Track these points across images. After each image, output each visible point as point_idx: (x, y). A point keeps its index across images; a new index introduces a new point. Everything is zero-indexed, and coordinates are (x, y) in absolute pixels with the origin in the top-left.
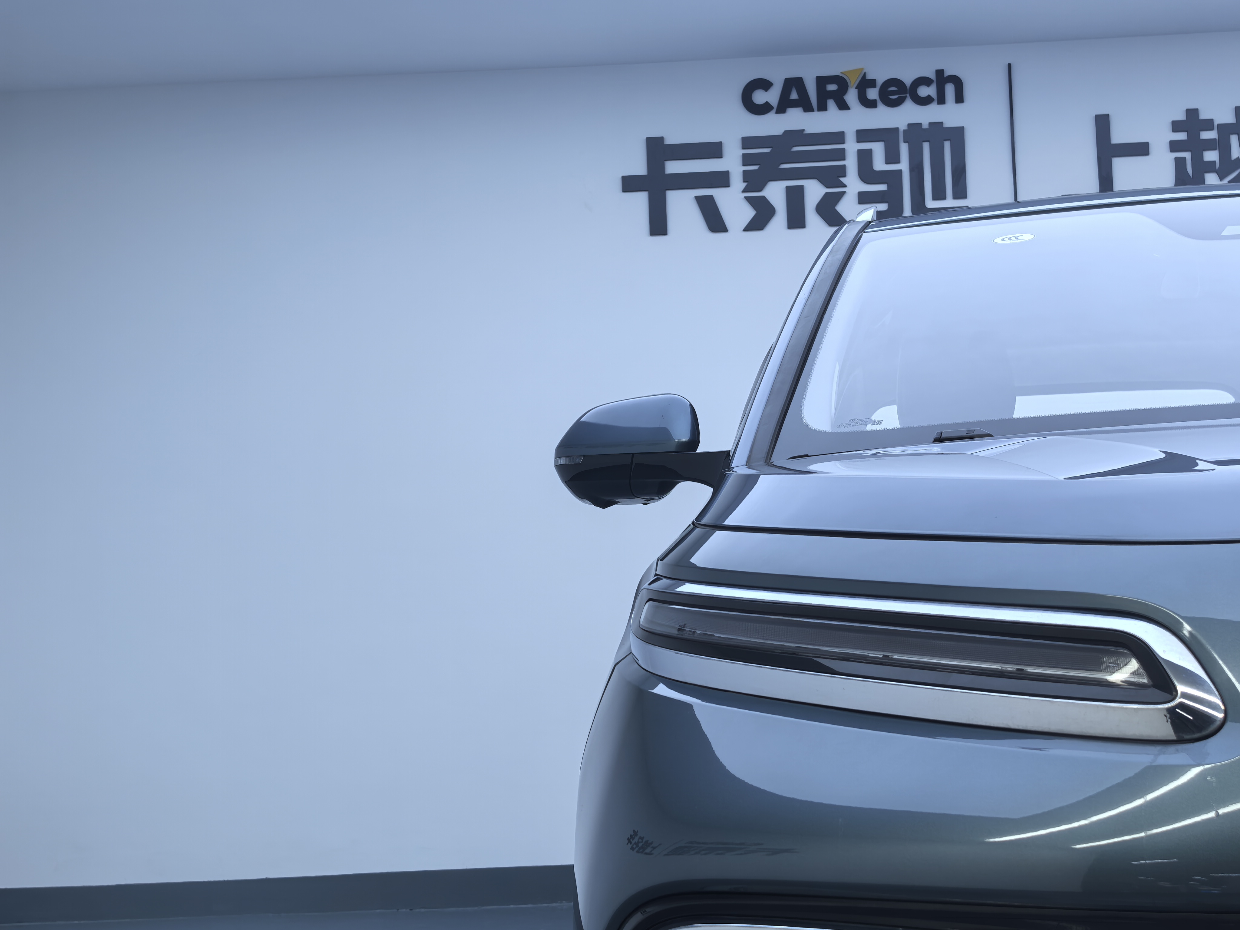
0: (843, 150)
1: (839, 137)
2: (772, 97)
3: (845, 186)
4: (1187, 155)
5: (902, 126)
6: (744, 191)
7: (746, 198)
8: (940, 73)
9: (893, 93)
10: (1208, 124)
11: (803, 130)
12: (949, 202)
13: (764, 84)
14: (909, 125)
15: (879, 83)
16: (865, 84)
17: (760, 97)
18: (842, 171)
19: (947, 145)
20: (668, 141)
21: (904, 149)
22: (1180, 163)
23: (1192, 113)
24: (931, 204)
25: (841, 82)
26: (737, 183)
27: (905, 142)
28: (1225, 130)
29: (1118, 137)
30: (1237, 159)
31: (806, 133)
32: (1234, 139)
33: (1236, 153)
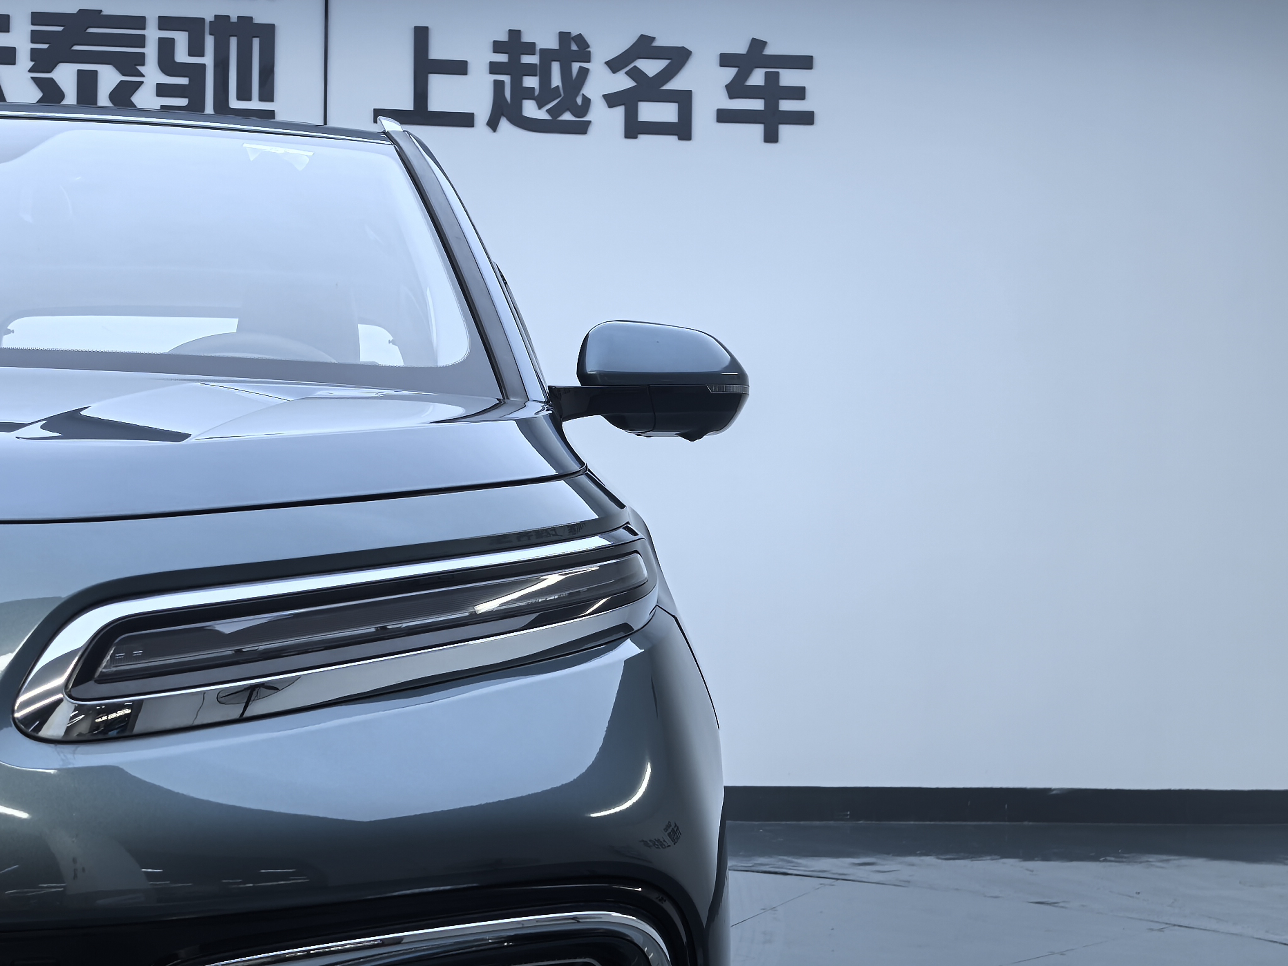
0: (143, 37)
1: (139, 22)
3: (143, 76)
4: (506, 79)
5: (209, 17)
6: (30, 71)
7: (33, 78)
10: (530, 48)
11: (101, 11)
12: (255, 104)
14: (216, 16)
18: (141, 59)
19: (256, 42)
21: (209, 42)
22: (498, 86)
23: (515, 34)
24: (235, 103)
26: (24, 61)
27: (211, 34)
28: (547, 56)
29: (437, 52)
30: (558, 86)
31: (102, 13)
32: (556, 68)
33: (556, 80)
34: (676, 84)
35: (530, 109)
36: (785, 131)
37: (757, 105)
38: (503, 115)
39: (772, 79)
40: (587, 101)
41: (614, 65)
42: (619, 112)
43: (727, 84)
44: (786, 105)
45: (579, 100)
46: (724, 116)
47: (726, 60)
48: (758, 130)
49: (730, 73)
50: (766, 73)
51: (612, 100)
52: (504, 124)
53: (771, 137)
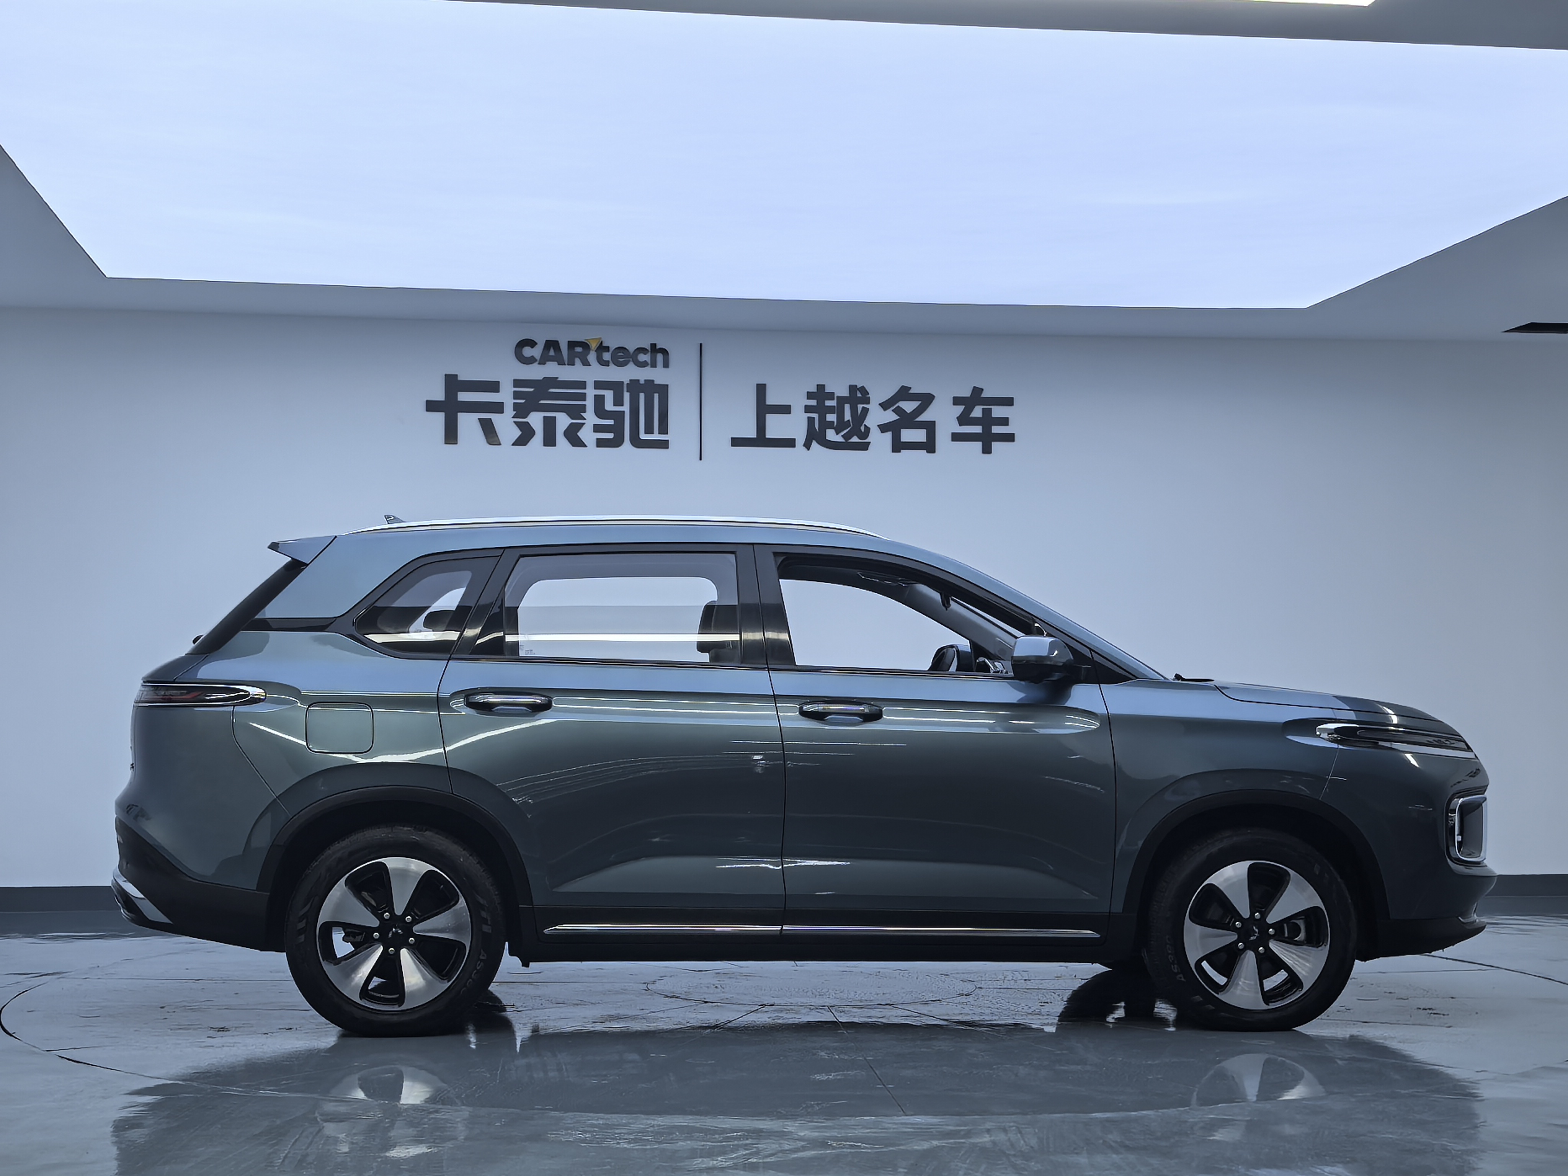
0: (585, 394)
1: (582, 385)
2: (536, 352)
3: (585, 419)
4: (815, 416)
5: (626, 381)
6: (513, 417)
7: (515, 422)
8: (653, 346)
9: (621, 357)
10: (831, 396)
11: (557, 378)
12: (656, 436)
13: (531, 343)
14: (630, 380)
15: (612, 349)
16: (602, 348)
17: (527, 352)
18: (583, 408)
19: (656, 396)
20: (461, 378)
21: (627, 396)
22: (811, 421)
23: (821, 387)
24: (643, 436)
25: (585, 346)
26: (509, 411)
27: (627, 391)
28: (842, 400)
29: (771, 400)
30: (849, 421)
31: (559, 379)
32: (847, 407)
33: (848, 416)
34: (923, 417)
35: (831, 435)
36: (995, 445)
37: (978, 429)
38: (814, 439)
39: (987, 413)
40: (868, 429)
41: (885, 406)
42: (889, 435)
43: (958, 415)
44: (996, 429)
45: (862, 428)
46: (956, 437)
47: (957, 401)
48: (979, 445)
49: (960, 409)
50: (983, 409)
51: (883, 428)
52: (814, 444)
53: (987, 450)
